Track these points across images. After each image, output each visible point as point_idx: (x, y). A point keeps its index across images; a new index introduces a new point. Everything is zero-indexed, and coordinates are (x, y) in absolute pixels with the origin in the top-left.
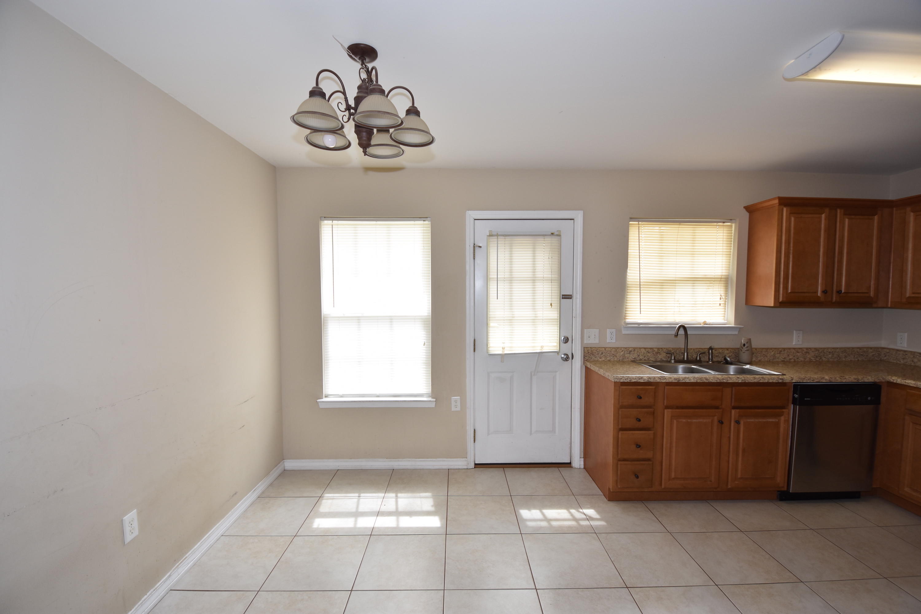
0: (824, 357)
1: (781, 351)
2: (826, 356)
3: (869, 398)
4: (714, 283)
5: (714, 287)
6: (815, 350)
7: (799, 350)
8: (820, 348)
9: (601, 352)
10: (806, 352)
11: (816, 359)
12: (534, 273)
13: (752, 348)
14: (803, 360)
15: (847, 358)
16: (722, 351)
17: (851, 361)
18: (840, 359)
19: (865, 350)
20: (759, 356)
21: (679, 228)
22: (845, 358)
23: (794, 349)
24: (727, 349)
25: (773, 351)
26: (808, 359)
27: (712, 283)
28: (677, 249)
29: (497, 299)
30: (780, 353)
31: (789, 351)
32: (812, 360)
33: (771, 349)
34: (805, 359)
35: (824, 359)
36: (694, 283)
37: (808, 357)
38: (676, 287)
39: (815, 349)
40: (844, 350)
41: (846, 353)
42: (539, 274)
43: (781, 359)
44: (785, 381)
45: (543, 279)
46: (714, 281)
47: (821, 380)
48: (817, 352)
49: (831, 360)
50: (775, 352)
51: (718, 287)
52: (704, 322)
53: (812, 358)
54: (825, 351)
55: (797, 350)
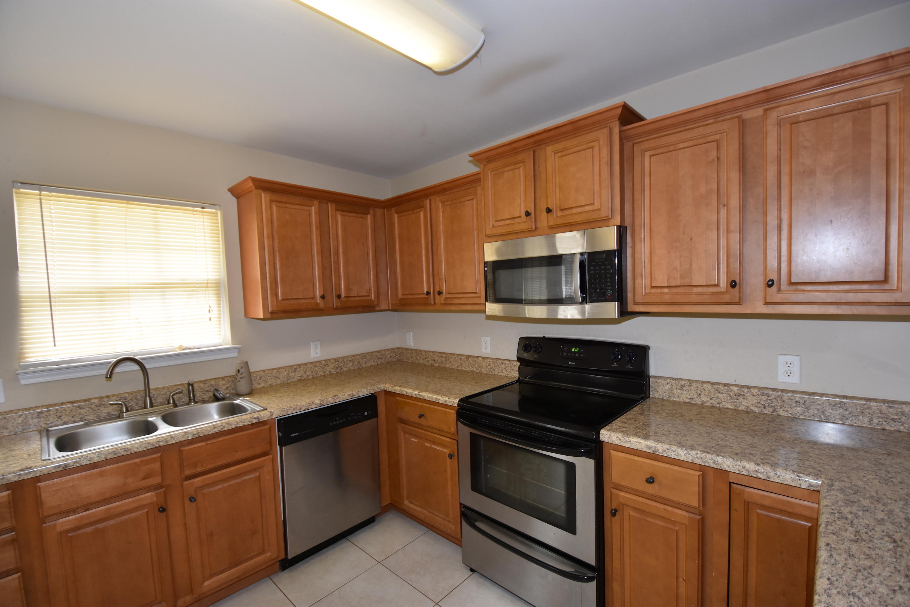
0: (345, 367)
1: (296, 369)
2: (346, 366)
3: (366, 413)
4: (198, 290)
5: (199, 296)
6: (334, 361)
7: (317, 364)
8: (339, 358)
10: (325, 365)
11: (336, 371)
13: (250, 373)
14: (322, 374)
15: (367, 364)
16: (215, 382)
17: (371, 366)
18: (360, 366)
19: (383, 352)
20: (269, 380)
21: (128, 209)
22: (365, 364)
23: (312, 363)
24: (223, 378)
25: (286, 370)
26: (328, 372)
27: (195, 291)
28: (126, 239)
30: (295, 371)
31: (305, 366)
32: (332, 373)
33: (284, 368)
34: (325, 372)
35: (345, 369)
36: (163, 292)
37: (328, 369)
38: (130, 298)
39: (334, 359)
40: (364, 356)
41: (366, 359)
43: (297, 378)
44: (262, 419)
46: (198, 288)
47: (311, 406)
48: (336, 363)
49: (352, 368)
50: (289, 371)
51: (204, 295)
52: (180, 347)
53: (332, 371)
54: (345, 360)
55: (314, 364)
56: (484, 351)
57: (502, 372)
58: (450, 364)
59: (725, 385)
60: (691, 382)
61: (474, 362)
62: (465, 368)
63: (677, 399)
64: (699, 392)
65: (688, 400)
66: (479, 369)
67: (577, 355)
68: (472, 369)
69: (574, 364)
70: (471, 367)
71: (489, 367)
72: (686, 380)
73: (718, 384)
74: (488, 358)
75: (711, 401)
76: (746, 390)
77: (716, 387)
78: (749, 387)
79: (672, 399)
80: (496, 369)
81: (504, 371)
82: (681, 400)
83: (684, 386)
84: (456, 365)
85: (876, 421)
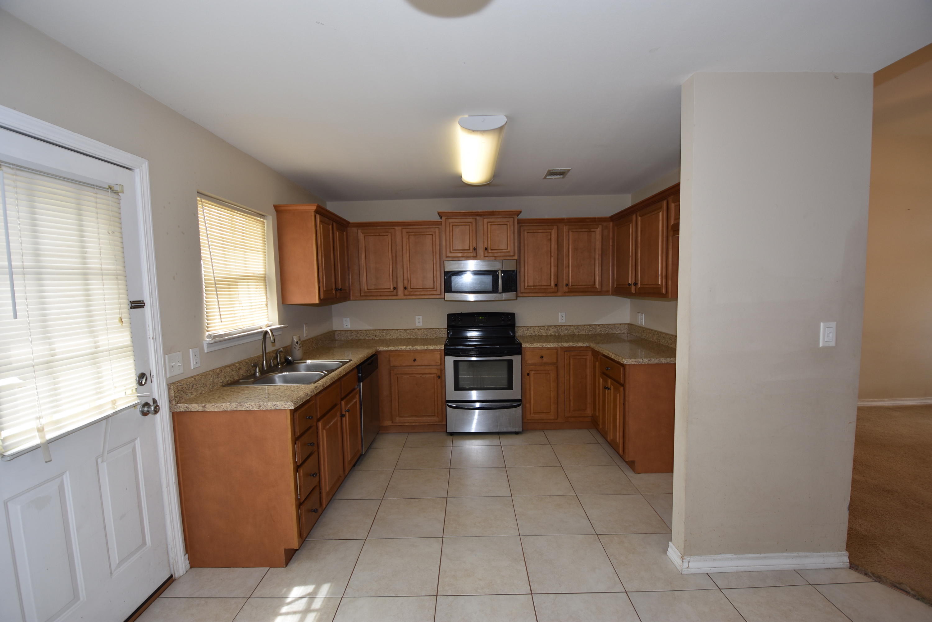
5: (260, 287)
9: (191, 385)
10: (312, 342)
12: (85, 259)
28: (233, 240)
29: (16, 317)
34: (312, 348)
36: (248, 282)
37: (313, 345)
38: (238, 287)
40: (324, 336)
41: (325, 338)
42: (94, 263)
45: (102, 274)
46: (259, 280)
48: (316, 340)
56: (417, 324)
57: (433, 336)
58: (390, 336)
59: (543, 326)
60: (531, 327)
61: (411, 333)
62: (404, 337)
63: (526, 335)
64: (534, 330)
65: (530, 335)
66: (416, 336)
67: (483, 320)
68: (410, 337)
69: (482, 324)
70: (408, 336)
71: (424, 334)
72: (529, 326)
73: (540, 326)
74: (422, 329)
75: (538, 334)
76: (550, 327)
77: (540, 327)
78: (551, 326)
79: (524, 335)
80: (429, 335)
81: (434, 335)
82: (527, 335)
83: (528, 329)
84: (396, 336)
85: (587, 332)
